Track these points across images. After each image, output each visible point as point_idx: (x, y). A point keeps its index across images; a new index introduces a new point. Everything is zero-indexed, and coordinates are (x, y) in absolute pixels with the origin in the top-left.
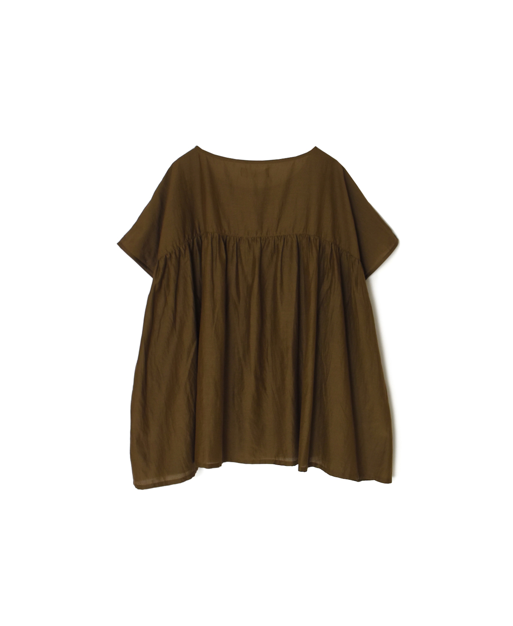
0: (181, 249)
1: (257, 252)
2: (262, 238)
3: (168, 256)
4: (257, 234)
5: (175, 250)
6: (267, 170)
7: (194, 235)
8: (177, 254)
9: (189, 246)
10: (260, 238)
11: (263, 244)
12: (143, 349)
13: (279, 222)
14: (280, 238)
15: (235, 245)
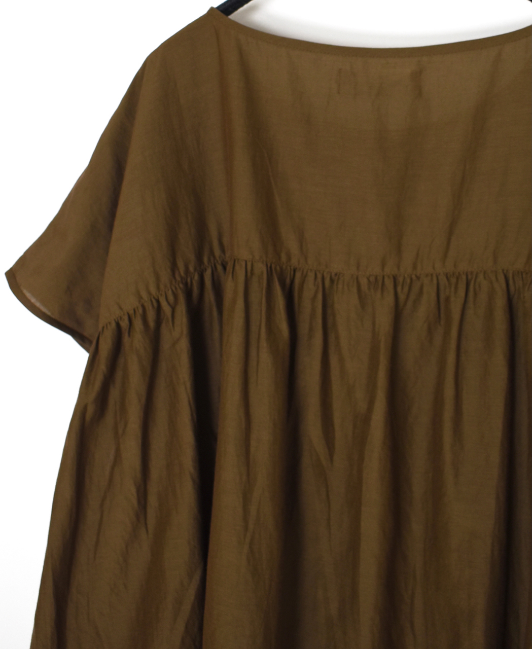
0: (164, 304)
1: (384, 321)
2: (401, 279)
3: (124, 324)
4: (383, 265)
5: (143, 307)
6: (417, 76)
7: (205, 260)
8: (151, 316)
9: (188, 293)
10: (395, 279)
11: (402, 297)
12: (50, 584)
13: (450, 233)
14: (453, 280)
15: (320, 296)
